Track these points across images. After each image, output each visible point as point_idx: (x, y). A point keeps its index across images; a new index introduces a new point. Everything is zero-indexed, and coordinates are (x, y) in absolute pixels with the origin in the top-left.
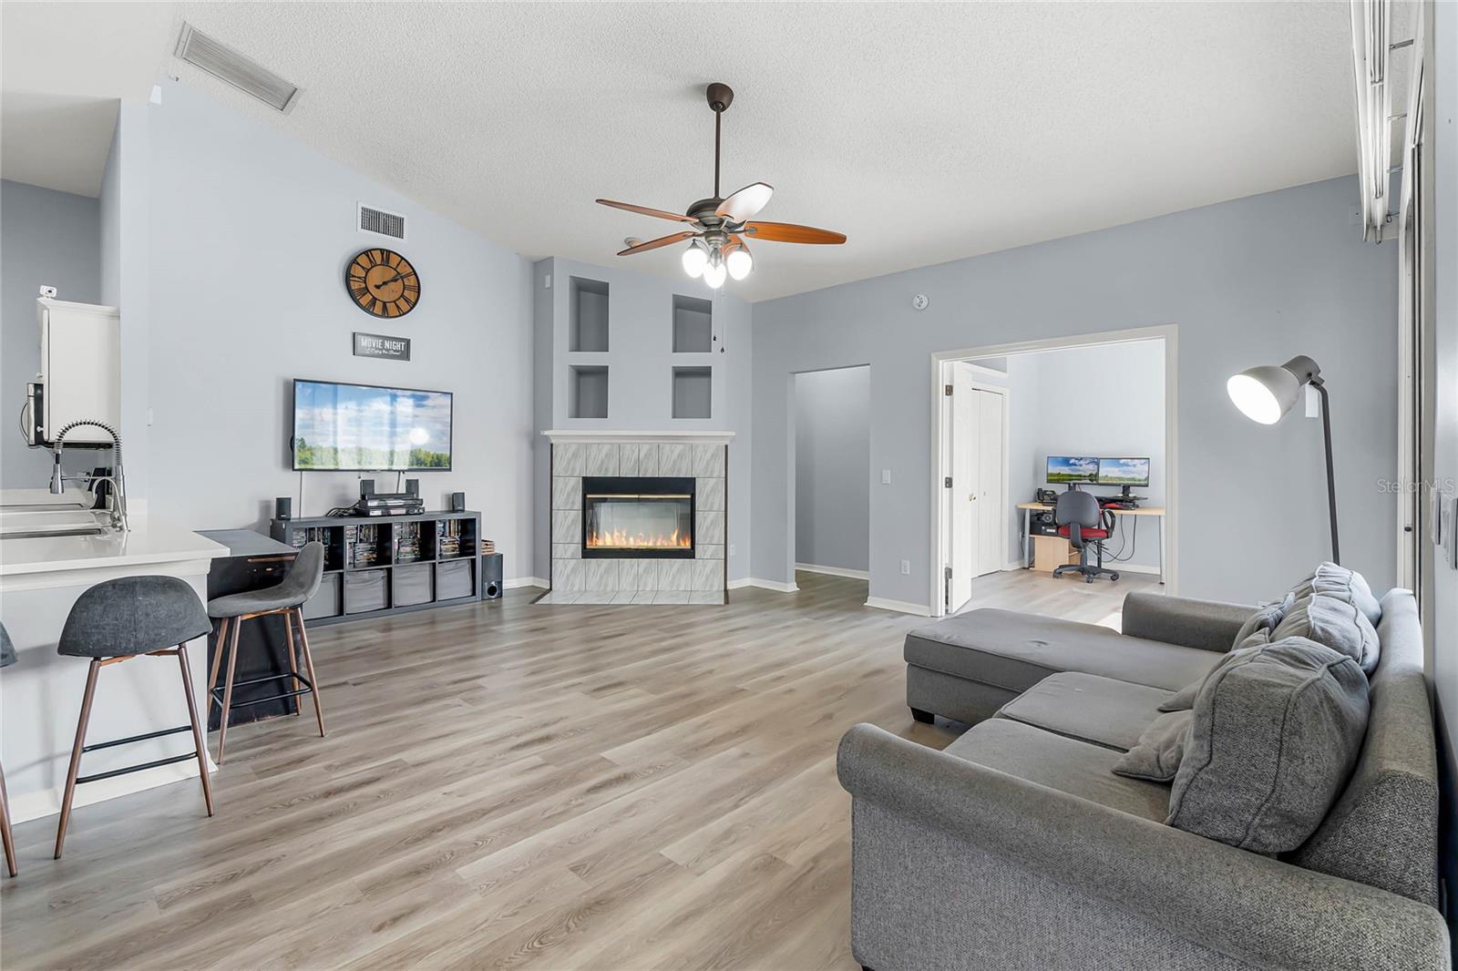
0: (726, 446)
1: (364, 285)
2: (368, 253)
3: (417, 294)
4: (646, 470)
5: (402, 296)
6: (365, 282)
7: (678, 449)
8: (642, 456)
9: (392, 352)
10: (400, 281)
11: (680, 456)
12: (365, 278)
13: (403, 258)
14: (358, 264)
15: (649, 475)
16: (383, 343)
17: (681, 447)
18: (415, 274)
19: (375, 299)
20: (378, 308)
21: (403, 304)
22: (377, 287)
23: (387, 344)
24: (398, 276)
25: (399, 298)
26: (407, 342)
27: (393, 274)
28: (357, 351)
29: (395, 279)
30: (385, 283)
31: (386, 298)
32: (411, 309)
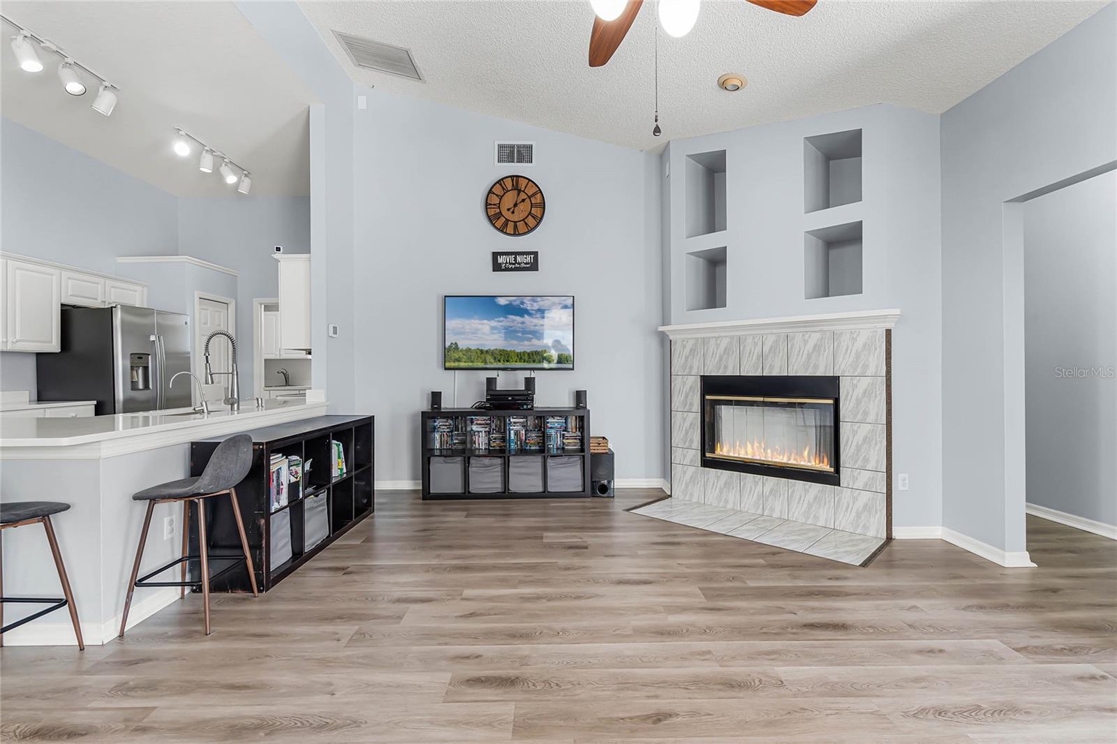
0: (888, 332)
1: (499, 210)
2: (500, 182)
3: (542, 209)
4: (772, 367)
5: (530, 213)
6: (499, 208)
7: (814, 338)
8: (766, 349)
9: (523, 265)
10: (528, 201)
11: (817, 348)
12: (499, 204)
13: (530, 180)
14: (494, 193)
15: (774, 374)
16: (515, 258)
17: (818, 335)
18: (541, 192)
19: (507, 220)
20: (510, 229)
21: (531, 221)
22: (508, 210)
23: (519, 259)
24: (526, 197)
25: (528, 216)
26: (536, 254)
27: (523, 196)
28: (497, 267)
29: (523, 200)
30: (515, 205)
31: (515, 217)
32: (538, 224)
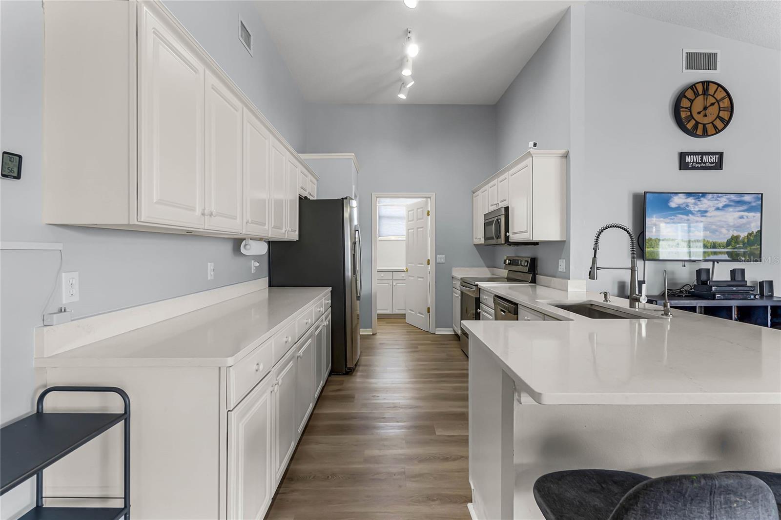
1: (689, 113)
2: (692, 87)
3: (730, 113)
5: (718, 117)
6: (690, 111)
9: (708, 164)
10: (717, 104)
12: (690, 107)
13: (719, 85)
14: (685, 97)
16: (702, 158)
18: (729, 96)
19: (697, 123)
20: (700, 130)
21: (718, 124)
22: (699, 113)
23: (705, 158)
24: (715, 101)
25: (716, 119)
26: (721, 155)
27: (711, 100)
28: (683, 165)
29: (713, 104)
30: (705, 108)
31: (706, 121)
32: (725, 126)
